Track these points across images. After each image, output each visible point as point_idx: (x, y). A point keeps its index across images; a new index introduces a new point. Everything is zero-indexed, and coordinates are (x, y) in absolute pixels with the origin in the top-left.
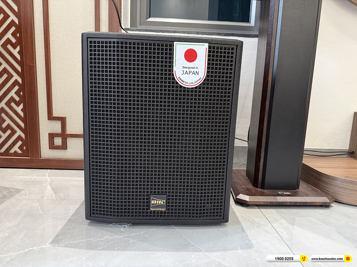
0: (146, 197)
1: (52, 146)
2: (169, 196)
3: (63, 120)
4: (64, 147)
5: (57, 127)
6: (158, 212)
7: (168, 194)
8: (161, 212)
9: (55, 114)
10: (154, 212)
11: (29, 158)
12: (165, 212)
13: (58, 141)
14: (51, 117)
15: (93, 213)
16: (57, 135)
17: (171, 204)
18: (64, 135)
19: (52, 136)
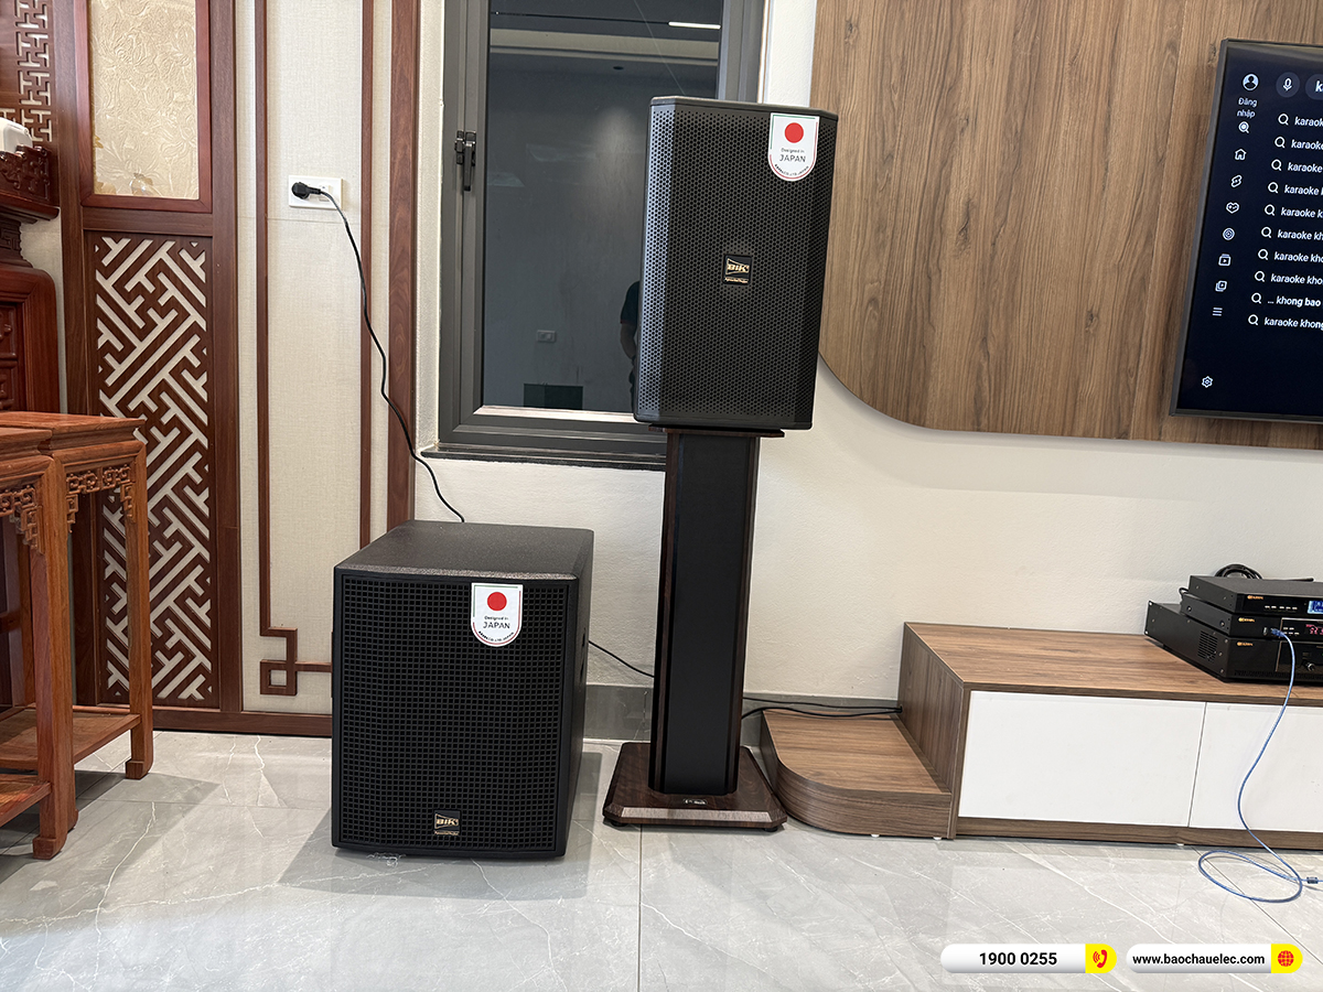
0: (427, 814)
1: (267, 688)
2: (465, 812)
3: (290, 636)
4: (291, 689)
5: (277, 649)
6: (447, 837)
7: (462, 809)
8: (453, 838)
9: (275, 623)
10: (441, 837)
11: (218, 711)
12: (458, 838)
13: (279, 678)
14: (266, 630)
15: (345, 837)
16: (278, 666)
17: (467, 826)
18: (292, 666)
19: (267, 668)
